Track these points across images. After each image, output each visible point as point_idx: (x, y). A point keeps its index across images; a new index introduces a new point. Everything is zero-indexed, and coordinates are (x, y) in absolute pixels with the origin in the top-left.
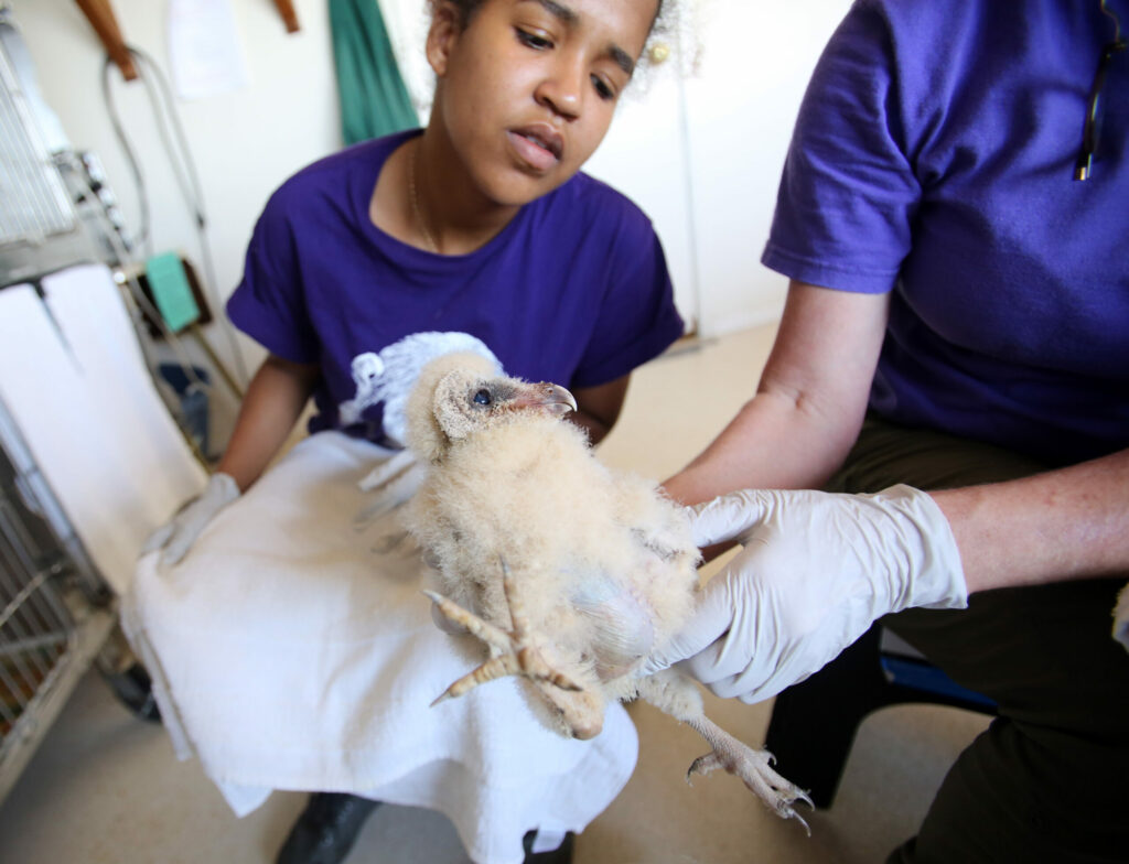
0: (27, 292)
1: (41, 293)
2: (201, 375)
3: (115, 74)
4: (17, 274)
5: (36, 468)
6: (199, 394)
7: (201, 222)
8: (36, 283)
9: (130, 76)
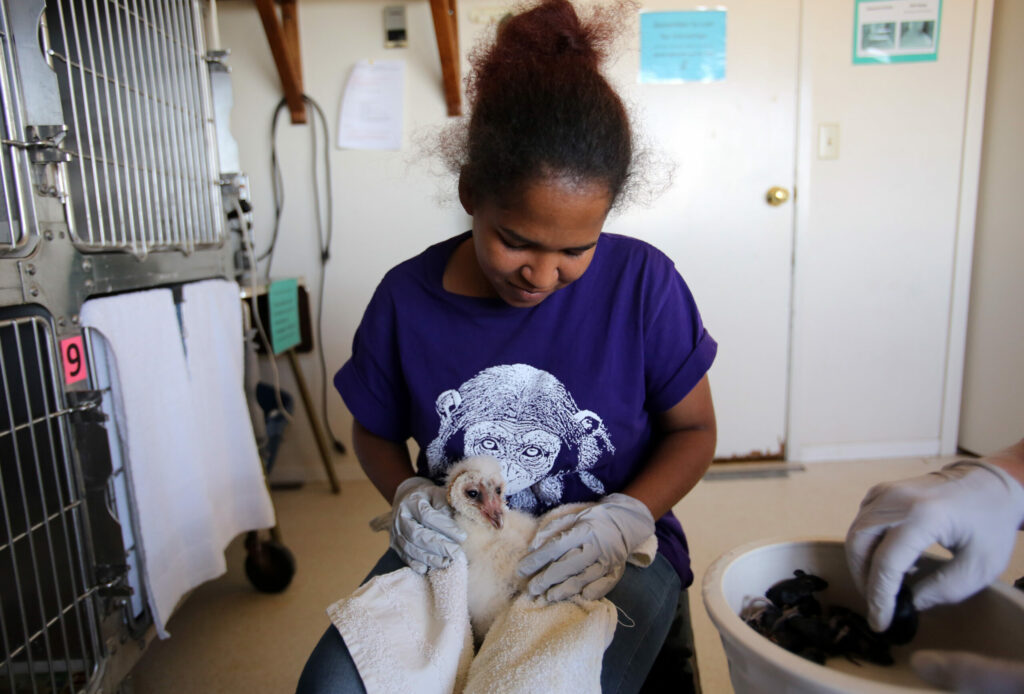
0: (166, 295)
1: (178, 299)
2: (287, 400)
3: (285, 115)
4: (162, 278)
5: (124, 469)
6: (280, 418)
7: (325, 256)
8: (176, 289)
9: (297, 120)
